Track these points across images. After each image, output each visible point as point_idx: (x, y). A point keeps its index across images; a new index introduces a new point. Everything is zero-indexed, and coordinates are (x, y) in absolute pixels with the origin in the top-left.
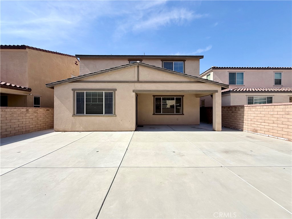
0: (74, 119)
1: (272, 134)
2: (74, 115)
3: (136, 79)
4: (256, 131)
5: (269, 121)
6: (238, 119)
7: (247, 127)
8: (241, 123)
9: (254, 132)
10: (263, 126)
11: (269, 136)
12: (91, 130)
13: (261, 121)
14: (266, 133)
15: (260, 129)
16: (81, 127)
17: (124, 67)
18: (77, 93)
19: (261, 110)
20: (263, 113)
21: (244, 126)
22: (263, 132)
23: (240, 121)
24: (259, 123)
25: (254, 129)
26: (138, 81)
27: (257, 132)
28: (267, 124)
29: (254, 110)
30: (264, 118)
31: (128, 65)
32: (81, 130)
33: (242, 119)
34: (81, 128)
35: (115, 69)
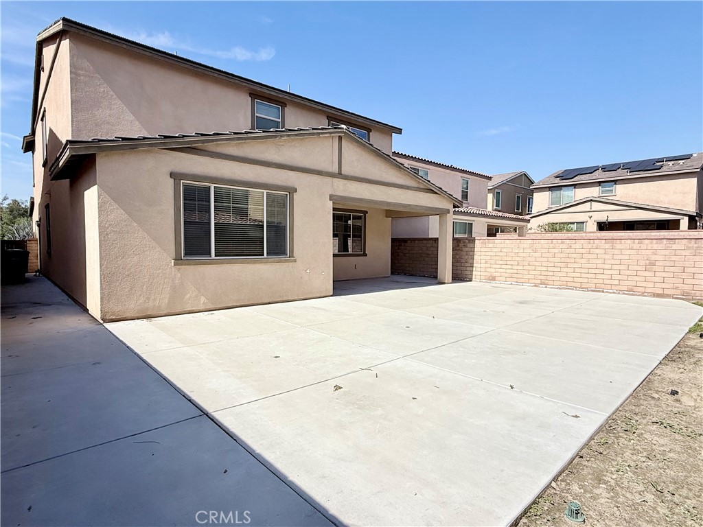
0: (179, 275)
1: (516, 280)
2: (178, 260)
3: (335, 169)
4: (493, 279)
5: (512, 263)
6: (463, 261)
7: (479, 273)
8: (468, 269)
9: (489, 280)
10: (504, 270)
11: (511, 284)
12: (230, 305)
13: (501, 262)
14: (508, 279)
15: (499, 274)
16: (203, 299)
17: (317, 132)
18: (186, 188)
19: (502, 245)
20: (505, 250)
21: (474, 273)
22: (504, 279)
23: (467, 265)
24: (499, 266)
25: (491, 276)
26: (340, 175)
27: (495, 280)
28: (510, 267)
29: (491, 245)
30: (505, 258)
31: (325, 131)
32: (202, 308)
33: (471, 261)
34: (202, 302)
35: (296, 133)
